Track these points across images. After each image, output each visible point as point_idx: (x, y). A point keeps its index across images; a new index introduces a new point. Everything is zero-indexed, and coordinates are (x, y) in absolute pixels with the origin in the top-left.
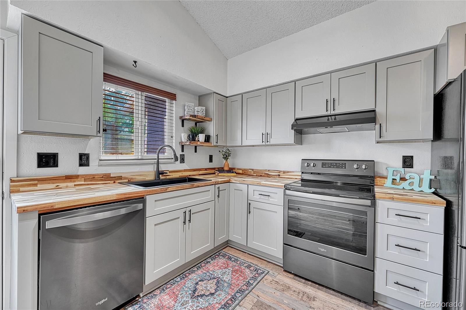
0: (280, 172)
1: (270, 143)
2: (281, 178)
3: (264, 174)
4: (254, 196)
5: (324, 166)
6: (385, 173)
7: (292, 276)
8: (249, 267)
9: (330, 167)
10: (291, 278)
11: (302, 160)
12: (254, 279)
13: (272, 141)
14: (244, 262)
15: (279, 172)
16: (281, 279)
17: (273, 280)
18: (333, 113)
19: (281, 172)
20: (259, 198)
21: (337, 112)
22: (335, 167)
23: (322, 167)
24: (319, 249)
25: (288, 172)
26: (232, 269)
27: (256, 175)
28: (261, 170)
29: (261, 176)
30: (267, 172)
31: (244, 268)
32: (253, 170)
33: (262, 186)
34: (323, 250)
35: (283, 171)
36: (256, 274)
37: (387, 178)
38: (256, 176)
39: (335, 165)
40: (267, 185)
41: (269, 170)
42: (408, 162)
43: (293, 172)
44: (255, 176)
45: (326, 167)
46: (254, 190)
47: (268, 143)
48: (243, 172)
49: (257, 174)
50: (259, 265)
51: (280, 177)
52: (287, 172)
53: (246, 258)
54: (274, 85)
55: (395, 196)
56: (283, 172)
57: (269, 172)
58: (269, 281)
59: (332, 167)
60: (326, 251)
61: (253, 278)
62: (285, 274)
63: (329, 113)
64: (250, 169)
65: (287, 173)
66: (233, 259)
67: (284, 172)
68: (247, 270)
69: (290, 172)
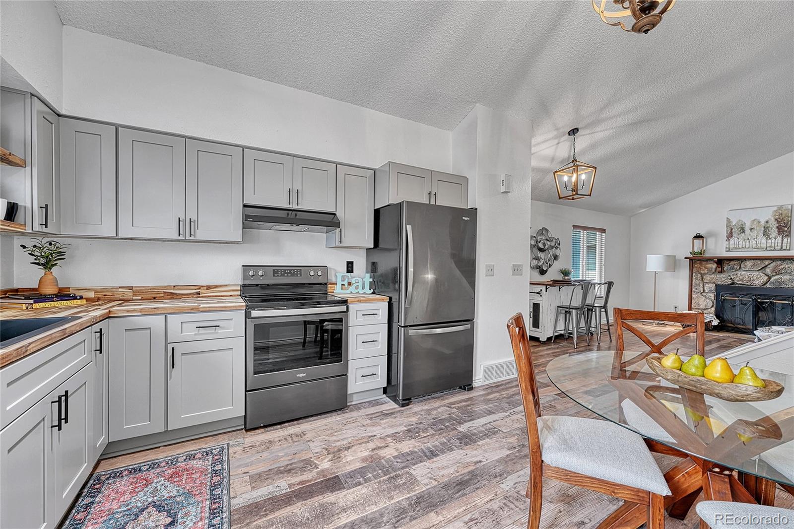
0: (200, 287)
1: (195, 237)
2: (202, 297)
3: (162, 295)
4: (182, 333)
5: (276, 275)
6: (334, 280)
7: (262, 430)
8: (192, 457)
9: (283, 275)
10: (263, 433)
11: (243, 266)
12: (219, 463)
13: (200, 235)
14: (175, 458)
15: (197, 287)
16: (253, 440)
17: (244, 448)
18: (295, 207)
19: (202, 288)
20: (195, 334)
21: (300, 207)
22: (289, 275)
23: (274, 276)
24: (297, 376)
25: (216, 287)
26: (163, 479)
27: (140, 298)
28: (154, 288)
29: (155, 298)
30: (171, 289)
31: (183, 463)
32: (131, 288)
33: (202, 312)
34: (302, 375)
35: (207, 286)
36: (213, 457)
37: (336, 284)
38: (141, 300)
39: (289, 273)
40: (211, 309)
41: (174, 286)
42: (350, 267)
43: (226, 286)
44: (139, 300)
45: (278, 276)
46: (182, 323)
47: (192, 238)
48: (100, 296)
49: (144, 296)
50: (204, 446)
51: (201, 295)
52: (214, 286)
53: (168, 453)
54: (204, 138)
55: (362, 298)
56: (206, 288)
57: (176, 290)
58: (240, 452)
59: (286, 275)
60: (305, 375)
61: (215, 463)
62: (252, 433)
63: (291, 207)
64: (120, 287)
65: (214, 288)
66: (144, 469)
67: (209, 287)
68: (194, 463)
69: (221, 286)
